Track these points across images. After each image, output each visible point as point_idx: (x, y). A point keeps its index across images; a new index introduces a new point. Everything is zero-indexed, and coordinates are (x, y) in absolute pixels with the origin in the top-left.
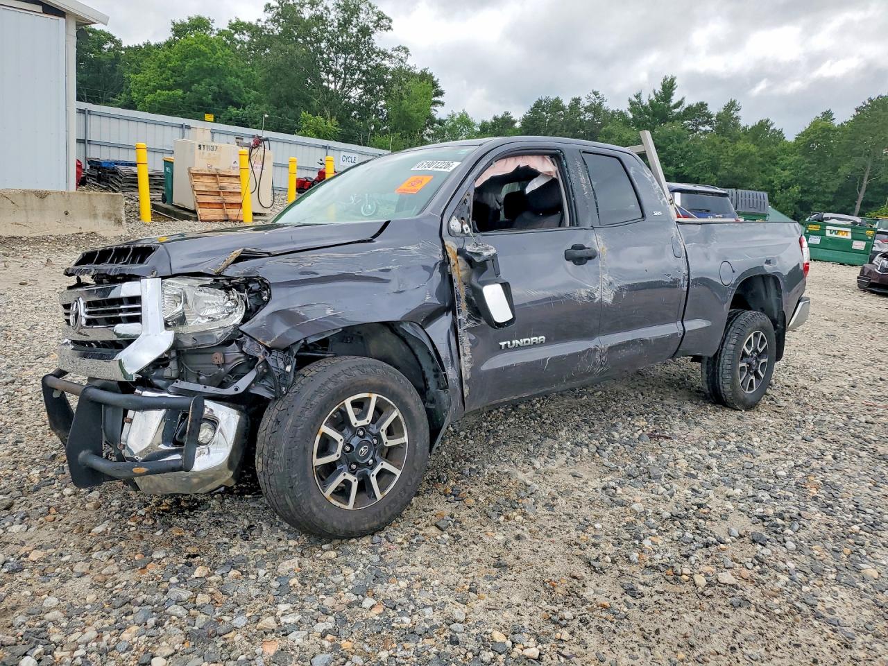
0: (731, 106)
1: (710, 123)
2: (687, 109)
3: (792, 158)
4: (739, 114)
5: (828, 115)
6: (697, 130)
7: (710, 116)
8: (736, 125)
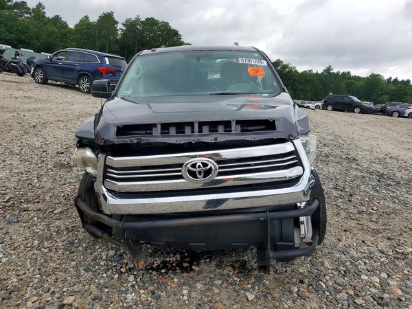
0: (40, 5)
1: (29, 13)
2: (15, 3)
3: (74, 37)
4: (45, 10)
5: (86, 17)
6: (23, 16)
7: (30, 9)
8: (44, 16)
